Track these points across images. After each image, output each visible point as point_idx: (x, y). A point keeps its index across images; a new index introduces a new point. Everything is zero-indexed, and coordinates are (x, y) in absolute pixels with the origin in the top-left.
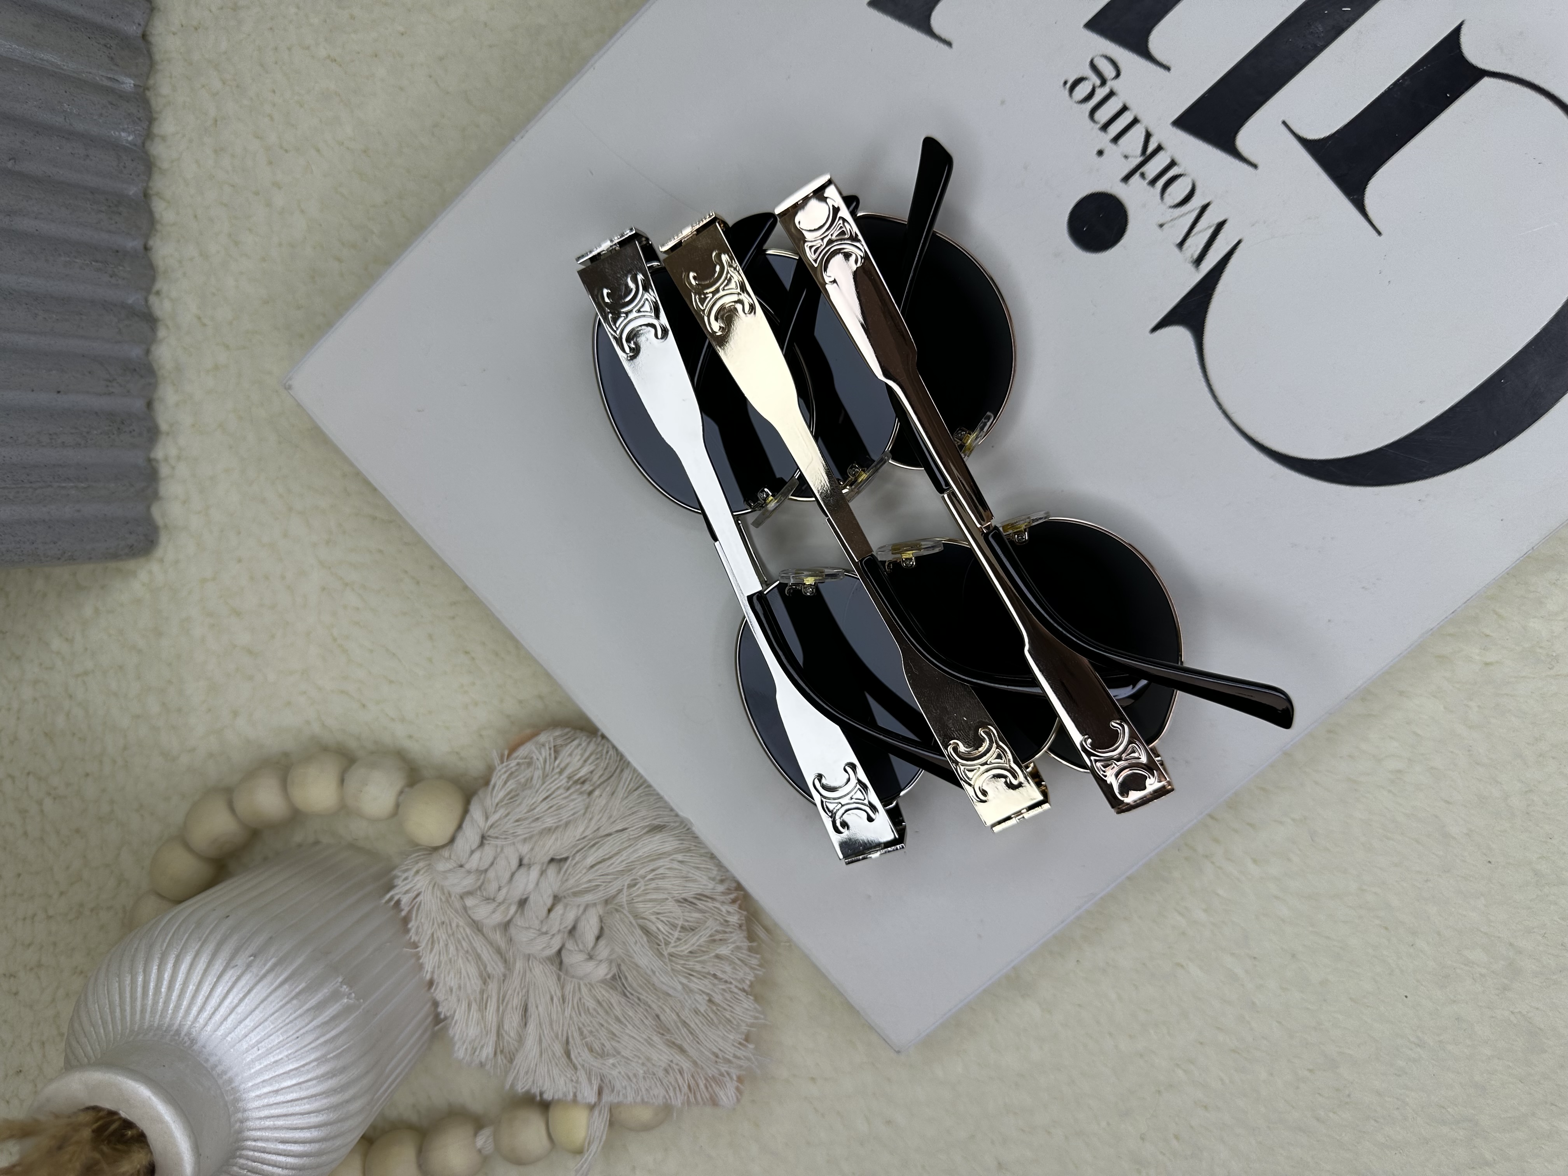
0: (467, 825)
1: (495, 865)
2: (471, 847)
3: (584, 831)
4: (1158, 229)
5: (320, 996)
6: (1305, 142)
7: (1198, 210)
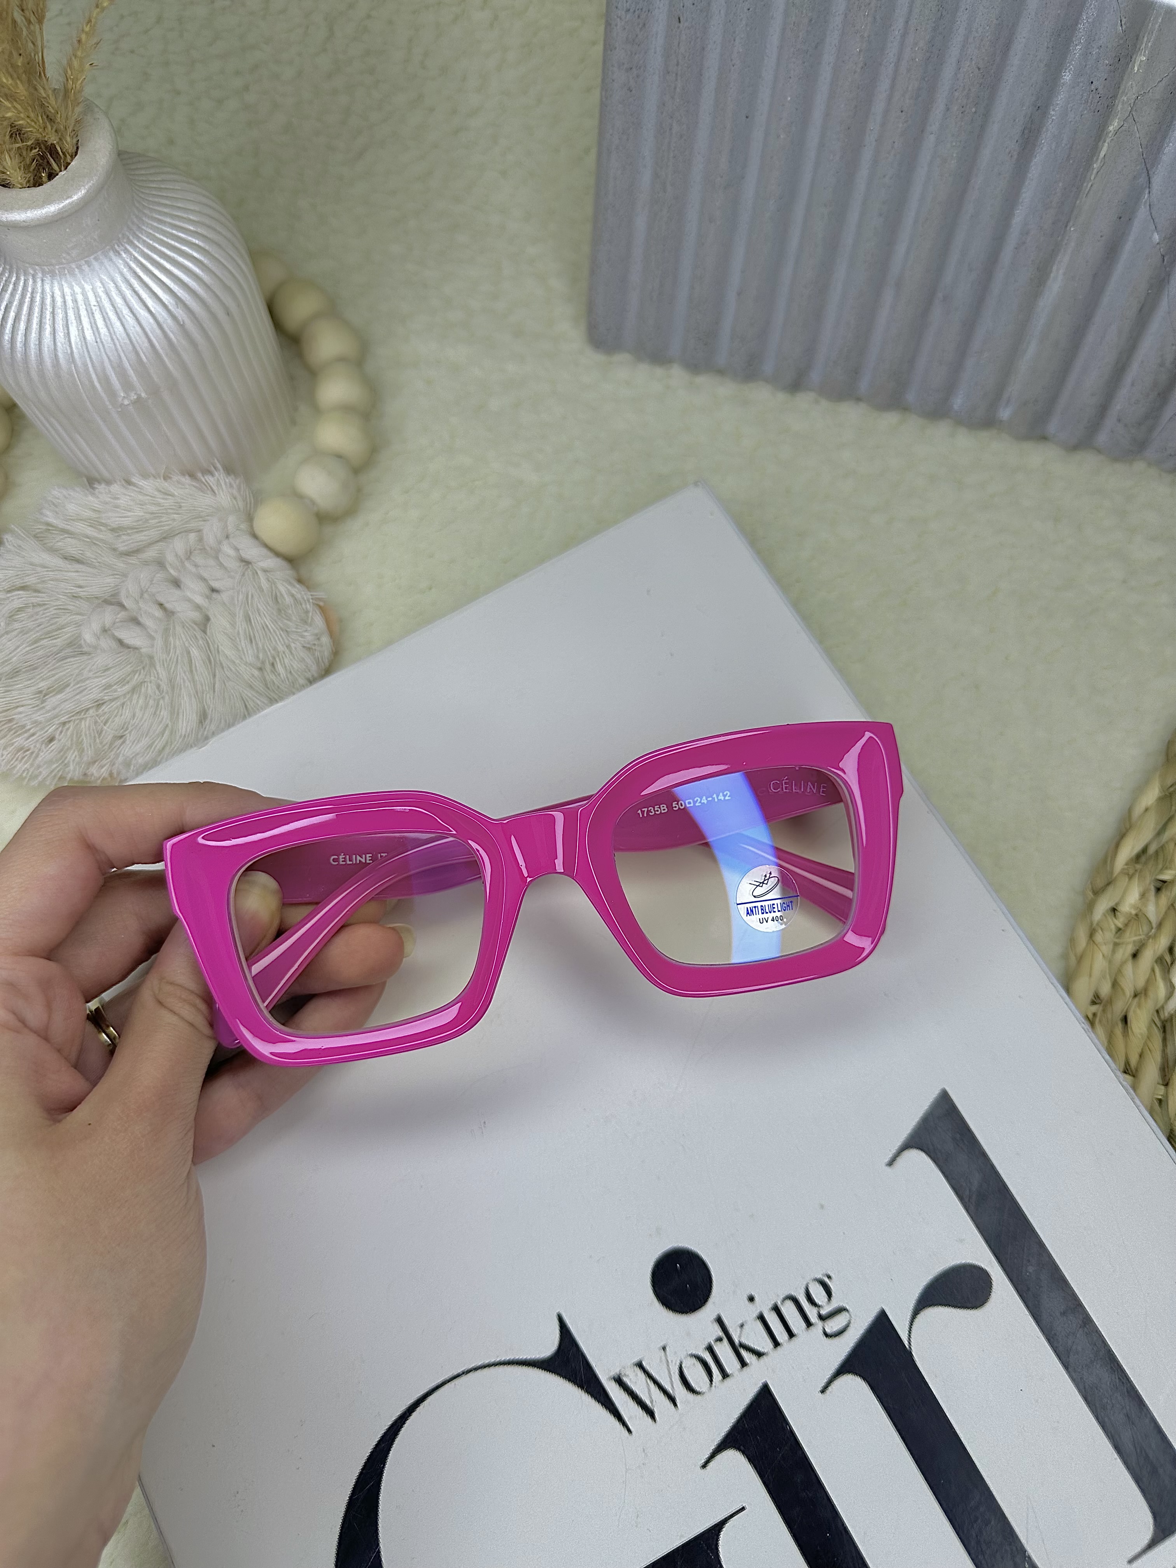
0: (265, 552)
1: (220, 567)
2: (242, 550)
3: (223, 653)
4: (662, 1344)
5: (131, 372)
6: (718, 1528)
7: (671, 1392)
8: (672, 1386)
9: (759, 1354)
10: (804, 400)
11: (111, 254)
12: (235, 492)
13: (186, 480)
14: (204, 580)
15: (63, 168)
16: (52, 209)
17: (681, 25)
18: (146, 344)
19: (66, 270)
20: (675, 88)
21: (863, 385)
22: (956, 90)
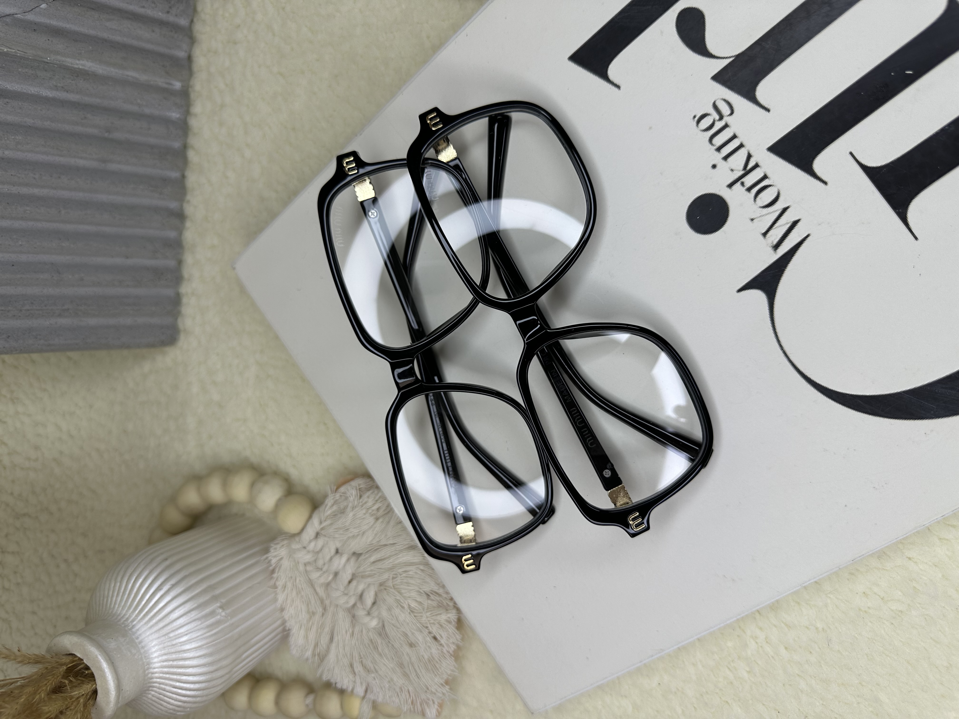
0: (309, 525)
1: (323, 550)
2: (310, 537)
3: (372, 541)
4: (749, 221)
5: (203, 613)
11: (134, 630)
12: (279, 546)
13: (276, 575)
14: (331, 559)
15: (82, 662)
19: (146, 656)
21: (175, 175)
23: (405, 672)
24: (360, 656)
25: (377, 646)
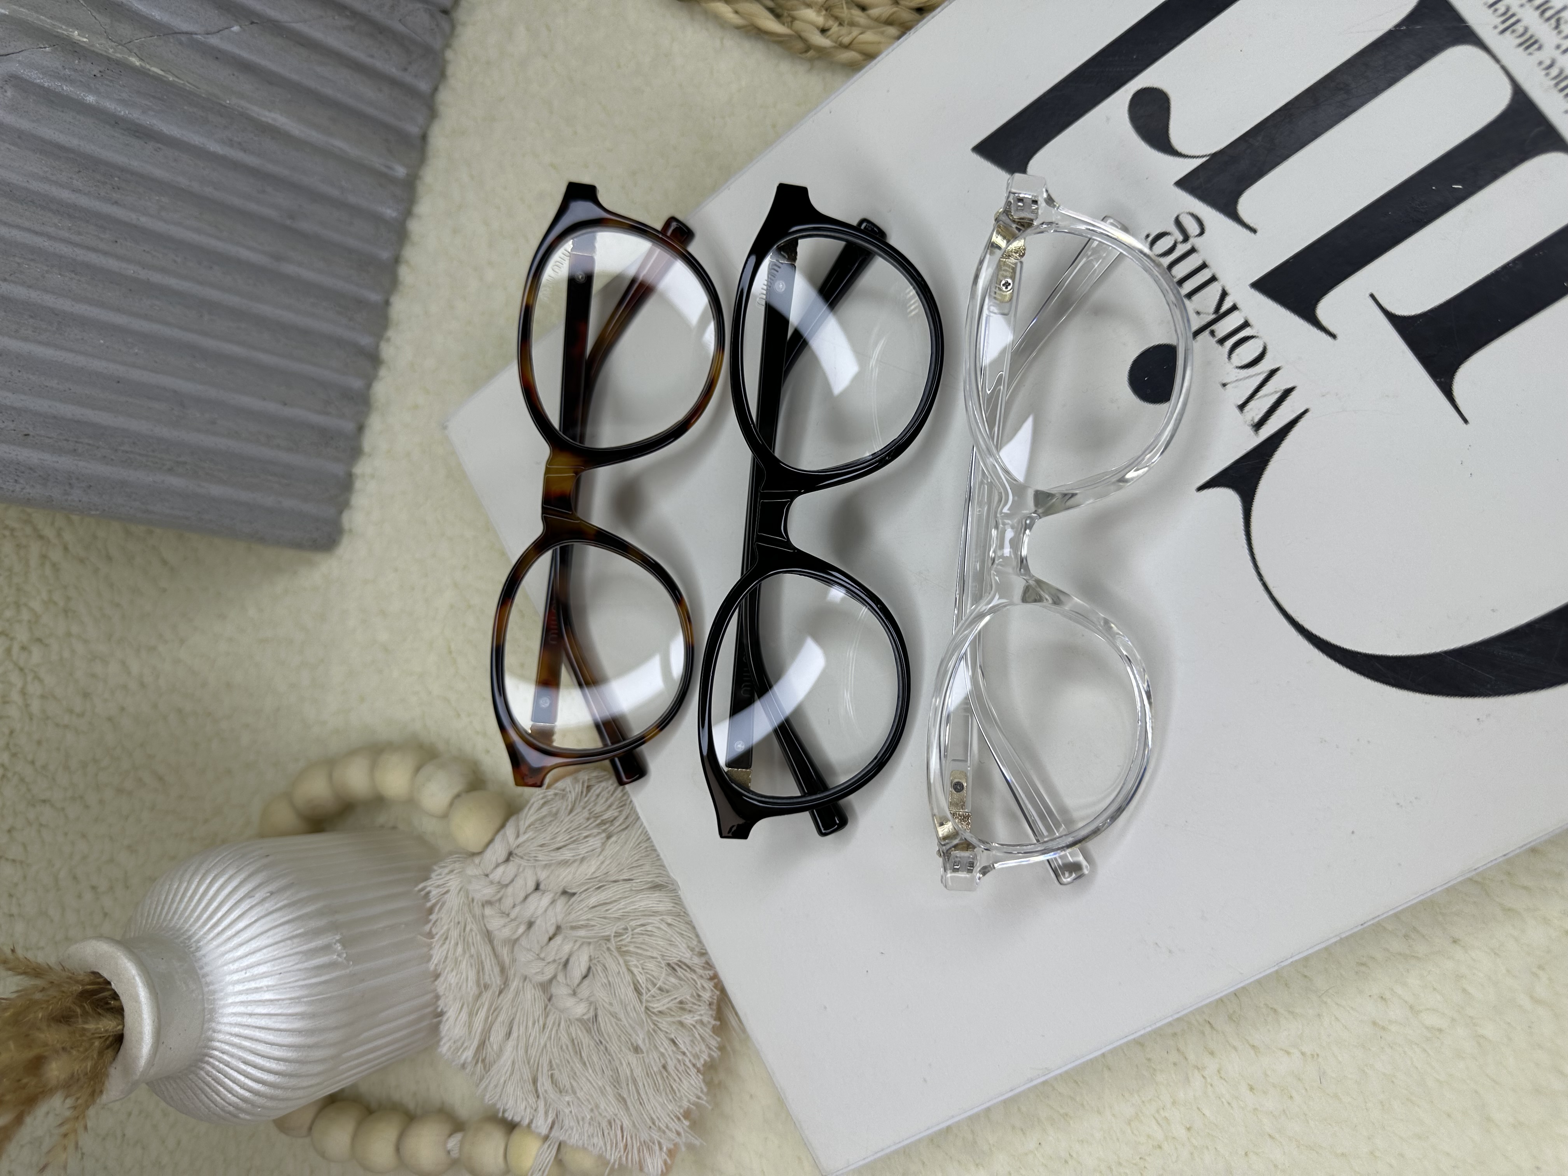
0: (498, 838)
1: (514, 882)
2: (497, 859)
3: (594, 872)
4: (1220, 387)
5: (313, 945)
6: (1392, 318)
7: (1266, 374)
8: (1260, 374)
9: (1224, 294)
10: (387, 351)
11: (198, 954)
12: (446, 870)
13: (433, 917)
14: (526, 897)
15: (109, 987)
16: (143, 994)
17: (31, 434)
18: (286, 927)
19: (210, 998)
20: (89, 444)
21: (375, 297)
22: (99, 194)
23: (620, 1095)
24: (551, 1066)
25: (580, 1052)
